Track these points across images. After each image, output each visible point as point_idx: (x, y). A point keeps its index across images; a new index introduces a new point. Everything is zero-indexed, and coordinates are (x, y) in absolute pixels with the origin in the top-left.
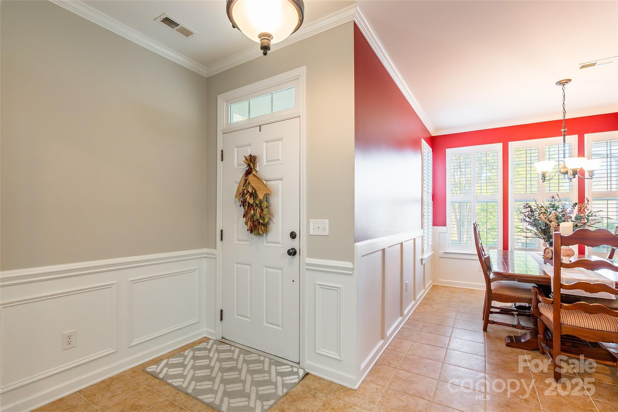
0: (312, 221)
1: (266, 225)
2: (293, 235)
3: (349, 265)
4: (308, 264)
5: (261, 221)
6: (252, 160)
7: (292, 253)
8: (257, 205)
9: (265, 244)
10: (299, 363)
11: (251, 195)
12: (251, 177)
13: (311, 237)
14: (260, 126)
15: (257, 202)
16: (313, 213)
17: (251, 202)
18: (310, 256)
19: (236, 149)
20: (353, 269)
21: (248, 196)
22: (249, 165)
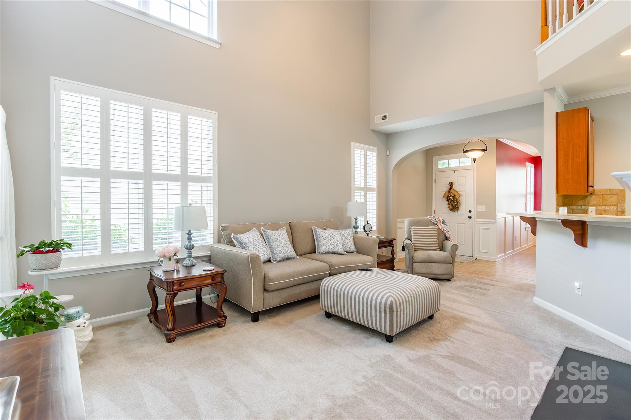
0: (478, 206)
1: (458, 208)
2: (470, 211)
3: (494, 221)
4: (476, 221)
5: (457, 206)
6: (451, 184)
7: (470, 217)
8: (455, 200)
9: (457, 215)
10: (472, 257)
11: (453, 197)
12: (452, 190)
13: (477, 212)
14: (455, 171)
15: (455, 199)
16: (479, 203)
17: (453, 199)
18: (477, 218)
19: (442, 179)
20: (495, 222)
21: (451, 197)
22: (451, 186)
